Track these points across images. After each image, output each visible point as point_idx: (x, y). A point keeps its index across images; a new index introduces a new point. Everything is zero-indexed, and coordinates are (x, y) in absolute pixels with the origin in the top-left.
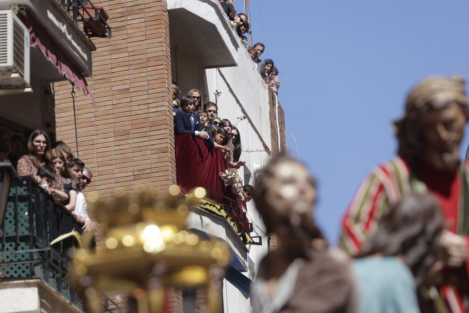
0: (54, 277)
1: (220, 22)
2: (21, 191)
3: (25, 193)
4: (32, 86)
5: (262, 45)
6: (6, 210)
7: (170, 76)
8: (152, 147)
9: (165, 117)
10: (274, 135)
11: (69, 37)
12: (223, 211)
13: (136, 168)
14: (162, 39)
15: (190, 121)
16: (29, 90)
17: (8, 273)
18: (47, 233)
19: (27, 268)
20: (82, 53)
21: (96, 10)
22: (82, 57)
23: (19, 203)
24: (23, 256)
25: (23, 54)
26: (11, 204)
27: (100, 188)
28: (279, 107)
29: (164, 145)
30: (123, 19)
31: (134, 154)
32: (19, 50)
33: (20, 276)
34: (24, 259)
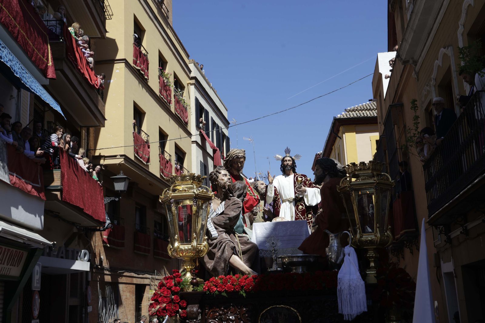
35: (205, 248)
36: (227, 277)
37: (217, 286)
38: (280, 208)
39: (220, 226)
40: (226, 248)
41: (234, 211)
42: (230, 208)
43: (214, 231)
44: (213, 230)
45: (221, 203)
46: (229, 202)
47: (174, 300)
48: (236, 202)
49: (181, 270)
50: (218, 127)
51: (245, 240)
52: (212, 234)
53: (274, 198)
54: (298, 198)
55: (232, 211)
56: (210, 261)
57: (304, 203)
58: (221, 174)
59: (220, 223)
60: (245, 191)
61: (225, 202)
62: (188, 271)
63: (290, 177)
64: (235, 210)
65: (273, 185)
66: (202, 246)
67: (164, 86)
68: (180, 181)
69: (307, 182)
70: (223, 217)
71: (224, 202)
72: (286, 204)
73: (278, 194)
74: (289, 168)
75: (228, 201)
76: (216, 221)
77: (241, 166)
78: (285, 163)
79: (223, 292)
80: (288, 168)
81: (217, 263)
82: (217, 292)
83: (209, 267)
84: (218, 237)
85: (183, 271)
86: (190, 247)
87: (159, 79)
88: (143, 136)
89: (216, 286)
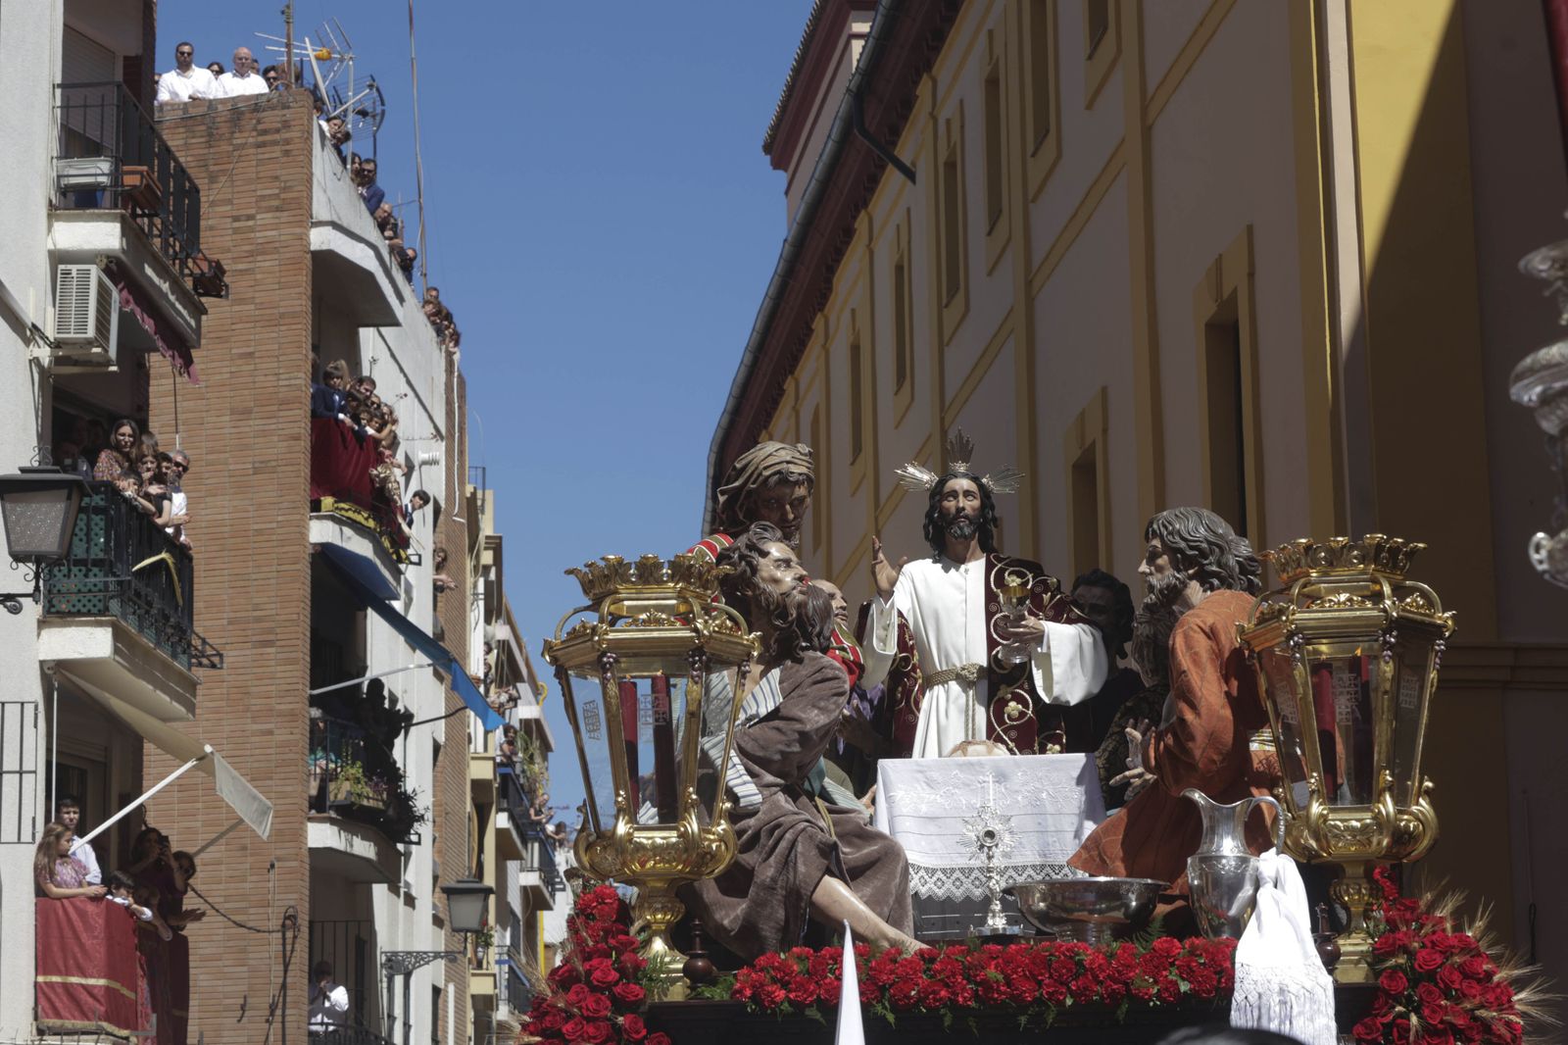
0: (134, 613)
1: (381, 269)
2: (98, 500)
3: (102, 503)
4: (118, 364)
5: (435, 289)
6: (75, 525)
7: (310, 339)
8: (280, 432)
9: (298, 393)
10: (450, 414)
11: (172, 298)
12: (370, 520)
13: (257, 459)
14: (301, 290)
15: (333, 401)
16: (114, 368)
17: (74, 606)
18: (128, 555)
19: (100, 601)
20: (188, 318)
21: (210, 262)
22: (188, 324)
23: (93, 516)
24: (95, 585)
25: (109, 322)
26: (83, 516)
27: (208, 482)
28: (459, 376)
29: (297, 430)
30: (251, 259)
31: (256, 440)
32: (103, 317)
33: (89, 611)
34: (96, 589)
35: (723, 847)
36: (823, 952)
37: (789, 983)
38: (919, 710)
39: (765, 763)
40: (800, 848)
41: (820, 709)
42: (802, 696)
43: (745, 783)
44: (739, 781)
45: (764, 674)
46: (797, 671)
47: (626, 1030)
48: (830, 673)
49: (638, 925)
51: (858, 825)
52: (739, 795)
53: (894, 660)
54: (1005, 669)
55: (814, 706)
56: (727, 899)
57: (1033, 691)
58: (770, 556)
59: (768, 754)
60: (825, 628)
61: (782, 672)
62: (656, 933)
63: (966, 571)
64: (822, 704)
65: (892, 605)
66: (712, 837)
68: (632, 582)
69: (1046, 597)
70: (778, 729)
71: (776, 673)
72: (947, 692)
73: (912, 646)
74: (967, 531)
75: (792, 668)
76: (749, 746)
77: (795, 518)
78: (950, 505)
79: (810, 1005)
80: (961, 529)
81: (758, 905)
82: (786, 1004)
83: (726, 922)
84: (763, 808)
85: (642, 929)
86: (674, 840)
89: (785, 985)
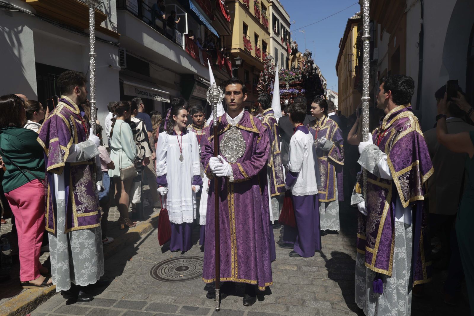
50: (284, 27)
67: (257, 11)
87: (254, 7)
88: (248, 38)
